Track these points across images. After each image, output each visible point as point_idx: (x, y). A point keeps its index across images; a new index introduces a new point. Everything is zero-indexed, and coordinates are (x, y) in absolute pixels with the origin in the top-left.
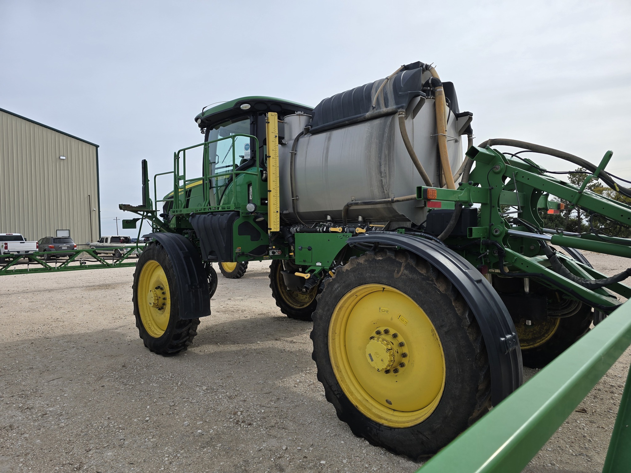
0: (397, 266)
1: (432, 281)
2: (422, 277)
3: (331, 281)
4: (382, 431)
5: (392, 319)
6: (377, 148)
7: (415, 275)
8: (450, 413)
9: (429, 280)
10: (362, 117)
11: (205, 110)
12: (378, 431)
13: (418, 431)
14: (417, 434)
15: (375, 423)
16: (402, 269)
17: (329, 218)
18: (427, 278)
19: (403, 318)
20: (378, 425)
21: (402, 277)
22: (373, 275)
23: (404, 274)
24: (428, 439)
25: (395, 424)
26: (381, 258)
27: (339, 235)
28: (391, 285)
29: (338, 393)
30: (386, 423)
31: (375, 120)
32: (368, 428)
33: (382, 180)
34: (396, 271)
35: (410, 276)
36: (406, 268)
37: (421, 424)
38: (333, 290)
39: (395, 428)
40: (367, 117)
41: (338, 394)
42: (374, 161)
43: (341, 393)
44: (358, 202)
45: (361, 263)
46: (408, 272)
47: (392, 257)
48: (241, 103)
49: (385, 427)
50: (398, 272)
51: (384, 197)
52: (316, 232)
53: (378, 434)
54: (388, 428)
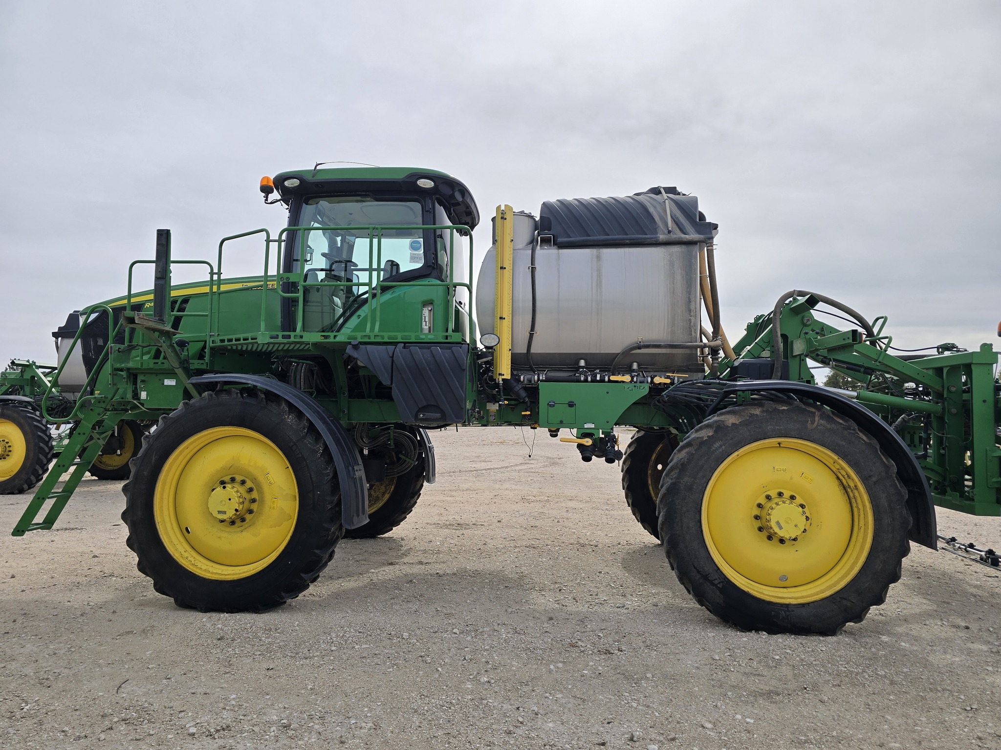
0: (810, 416)
1: (854, 430)
2: (843, 426)
3: (705, 439)
4: (793, 611)
5: (791, 478)
6: (683, 280)
7: (833, 425)
8: (880, 567)
9: (851, 430)
10: (653, 239)
11: (318, 168)
12: (788, 613)
13: (840, 598)
14: (839, 602)
15: (780, 605)
16: (817, 419)
17: (582, 363)
18: (849, 428)
19: (808, 476)
20: (785, 606)
21: (819, 427)
22: (778, 428)
23: (821, 424)
24: (853, 603)
25: (806, 599)
26: (785, 408)
27: (626, 386)
28: (804, 438)
29: (720, 581)
30: (793, 602)
31: (674, 246)
32: (773, 613)
33: (690, 320)
34: (809, 422)
35: (829, 426)
36: (821, 417)
37: (843, 590)
38: (712, 450)
39: (808, 604)
40: (660, 240)
41: (719, 583)
42: (681, 295)
43: (725, 580)
44: (661, 345)
45: (757, 415)
46: (825, 422)
47: (801, 406)
48: (419, 176)
49: (796, 606)
50: (813, 423)
51: (690, 341)
52: (579, 381)
53: (788, 615)
54: (800, 606)
